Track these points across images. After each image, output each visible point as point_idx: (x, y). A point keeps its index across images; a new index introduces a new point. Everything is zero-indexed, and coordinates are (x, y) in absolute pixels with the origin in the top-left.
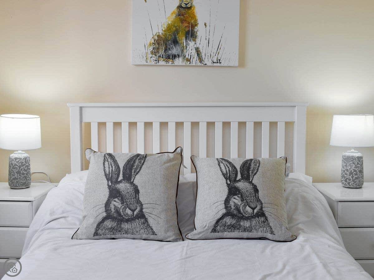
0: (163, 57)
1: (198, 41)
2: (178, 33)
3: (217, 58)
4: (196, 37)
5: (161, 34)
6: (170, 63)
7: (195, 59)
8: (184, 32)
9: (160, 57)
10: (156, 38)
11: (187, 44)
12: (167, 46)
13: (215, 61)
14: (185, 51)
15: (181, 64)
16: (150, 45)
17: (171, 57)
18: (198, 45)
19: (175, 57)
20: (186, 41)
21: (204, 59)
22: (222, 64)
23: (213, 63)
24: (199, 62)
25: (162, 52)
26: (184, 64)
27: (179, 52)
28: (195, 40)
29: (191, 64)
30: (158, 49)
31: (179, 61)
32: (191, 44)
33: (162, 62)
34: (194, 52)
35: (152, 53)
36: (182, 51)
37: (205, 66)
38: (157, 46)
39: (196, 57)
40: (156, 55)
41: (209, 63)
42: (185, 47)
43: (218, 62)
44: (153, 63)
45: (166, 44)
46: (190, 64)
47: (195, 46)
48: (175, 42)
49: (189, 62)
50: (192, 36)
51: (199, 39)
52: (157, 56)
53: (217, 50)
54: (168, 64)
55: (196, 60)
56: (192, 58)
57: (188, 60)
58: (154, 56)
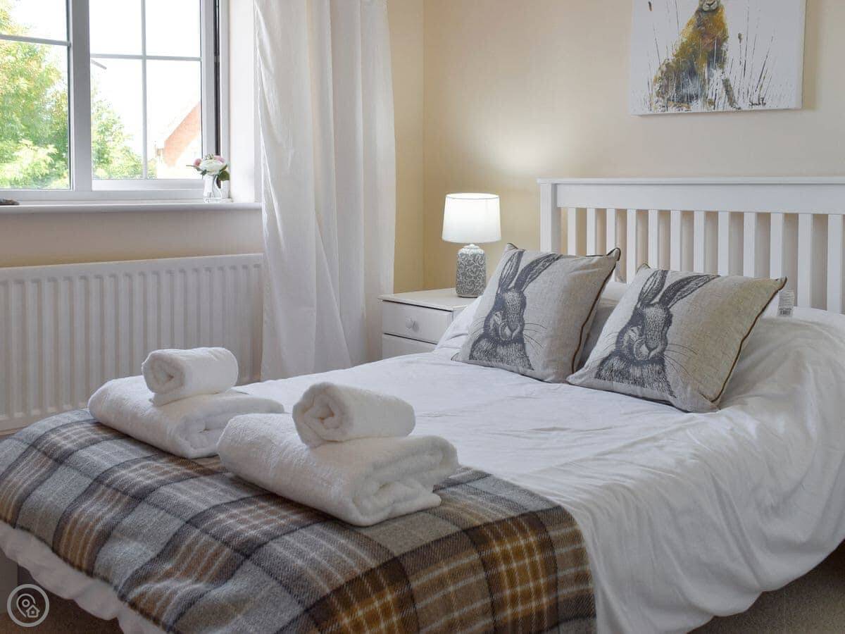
0: (673, 100)
1: (727, 67)
2: (696, 57)
3: (759, 96)
4: (724, 61)
5: (671, 61)
6: (685, 109)
7: (722, 101)
8: (706, 54)
9: (669, 100)
10: (664, 68)
11: (711, 75)
12: (679, 82)
13: (755, 101)
14: (707, 87)
15: (700, 110)
16: (656, 81)
17: (685, 100)
18: (727, 75)
19: (691, 98)
20: (709, 70)
21: (736, 99)
22: (767, 107)
23: (753, 104)
24: (728, 104)
25: (672, 92)
26: (705, 110)
27: (698, 89)
28: (722, 67)
29: (716, 110)
30: (667, 86)
31: (697, 106)
32: (717, 74)
33: (672, 110)
34: (721, 88)
35: (658, 94)
36: (703, 87)
37: (738, 112)
38: (666, 82)
39: (723, 98)
40: (663, 98)
41: (745, 106)
42: (707, 81)
43: (760, 104)
44: (659, 111)
45: (678, 78)
46: (714, 109)
47: (723, 78)
48: (693, 73)
49: (713, 107)
50: (717, 61)
51: (729, 65)
52: (666, 99)
53: (759, 81)
54: (681, 111)
55: (725, 103)
56: (717, 98)
57: (712, 103)
58: (661, 99)
